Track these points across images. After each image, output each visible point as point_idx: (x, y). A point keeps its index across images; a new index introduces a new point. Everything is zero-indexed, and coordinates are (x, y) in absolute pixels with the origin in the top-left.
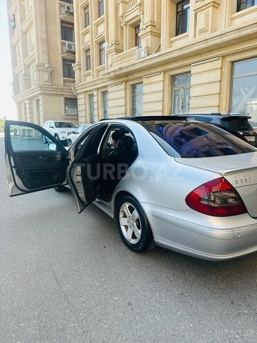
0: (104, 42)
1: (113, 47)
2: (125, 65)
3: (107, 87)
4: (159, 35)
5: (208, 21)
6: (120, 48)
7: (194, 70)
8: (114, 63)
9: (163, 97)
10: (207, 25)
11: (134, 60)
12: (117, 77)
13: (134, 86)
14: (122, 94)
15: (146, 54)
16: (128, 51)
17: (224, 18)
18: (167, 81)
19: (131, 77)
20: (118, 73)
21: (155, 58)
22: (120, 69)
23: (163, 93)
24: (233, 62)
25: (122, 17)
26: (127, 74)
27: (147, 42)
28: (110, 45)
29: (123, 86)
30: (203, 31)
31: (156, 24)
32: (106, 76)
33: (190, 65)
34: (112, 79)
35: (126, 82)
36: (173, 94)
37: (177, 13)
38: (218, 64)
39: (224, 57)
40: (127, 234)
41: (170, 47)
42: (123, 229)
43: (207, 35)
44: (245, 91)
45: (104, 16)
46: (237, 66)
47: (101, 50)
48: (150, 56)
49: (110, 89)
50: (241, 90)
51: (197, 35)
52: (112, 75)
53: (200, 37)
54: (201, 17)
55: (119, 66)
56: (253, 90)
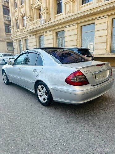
0: (24, 16)
1: (29, 19)
2: (35, 27)
3: (27, 37)
4: (50, 14)
5: (70, 8)
6: (32, 19)
7: (66, 29)
8: (30, 26)
9: (53, 42)
10: (70, 10)
11: (39, 25)
12: (32, 32)
13: (40, 37)
14: (34, 40)
15: (44, 22)
16: (36, 20)
17: (77, 7)
18: (55, 34)
19: (38, 33)
20: (32, 31)
21: (48, 24)
22: (33, 29)
23: (53, 40)
24: (81, 26)
25: (32, 5)
26: (36, 31)
27: (44, 17)
28: (27, 18)
29: (34, 37)
30: (69, 12)
31: (48, 9)
32: (27, 32)
33: (64, 27)
34: (29, 33)
35: (36, 35)
36: (58, 40)
37: (57, 4)
38: (75, 27)
39: (78, 24)
40: (41, 99)
41: (55, 19)
42: (39, 97)
43: (70, 14)
44: (87, 38)
45: (24, 4)
46: (83, 28)
47: (23, 20)
48: (46, 23)
49: (28, 38)
50: (86, 38)
51: (66, 14)
52: (29, 31)
53: (67, 15)
55: (32, 27)
56: (90, 38)
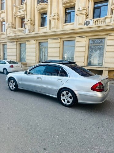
0: (5, 21)
1: (11, 25)
2: (18, 34)
3: (6, 42)
4: (34, 25)
5: (55, 24)
6: (14, 26)
7: (49, 41)
8: (12, 33)
9: (36, 50)
11: (23, 33)
12: (13, 39)
13: (20, 44)
14: (15, 47)
15: (28, 32)
16: (18, 29)
18: (37, 44)
19: (19, 40)
20: (13, 37)
21: (32, 34)
22: (15, 36)
23: (36, 49)
24: (63, 41)
25: (15, 13)
26: (18, 39)
27: (29, 27)
28: (9, 24)
29: (15, 43)
31: (32, 20)
32: (7, 38)
33: (48, 39)
34: (9, 39)
35: (17, 42)
36: (40, 50)
37: (41, 18)
38: (59, 41)
39: (61, 38)
41: (39, 31)
44: (68, 52)
45: (5, 10)
46: (65, 42)
47: (2, 25)
48: (30, 33)
49: (7, 44)
50: (67, 51)
51: (51, 29)
52: (11, 38)
54: (53, 22)
55: (15, 34)
56: (71, 52)
